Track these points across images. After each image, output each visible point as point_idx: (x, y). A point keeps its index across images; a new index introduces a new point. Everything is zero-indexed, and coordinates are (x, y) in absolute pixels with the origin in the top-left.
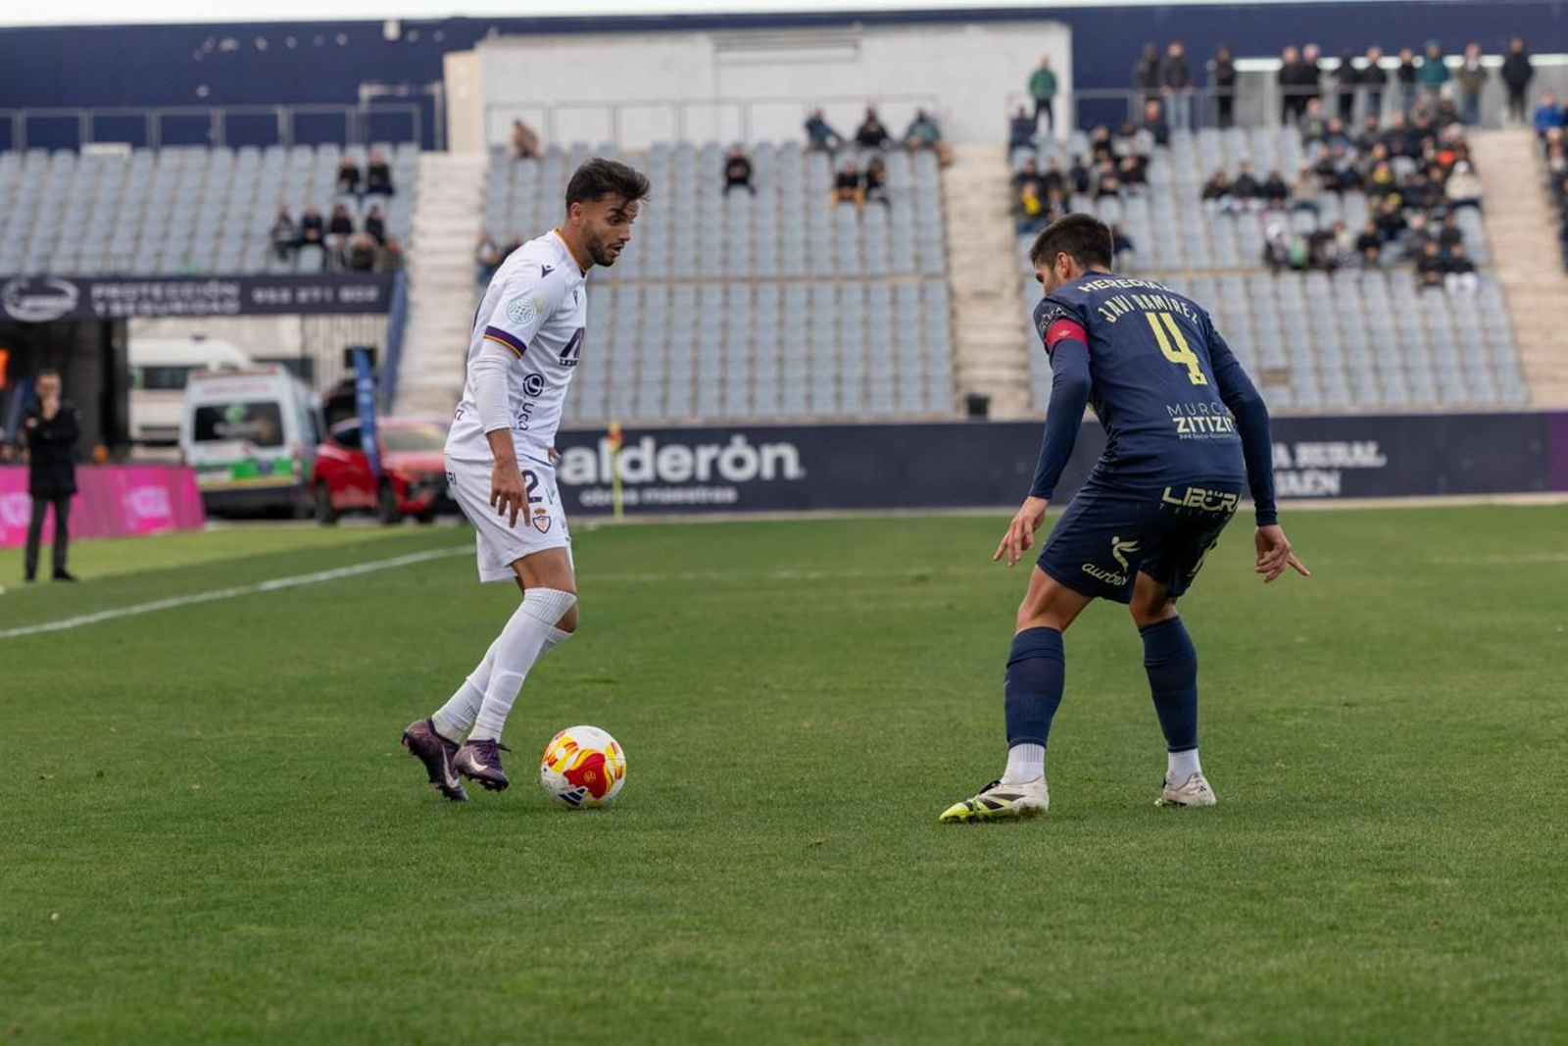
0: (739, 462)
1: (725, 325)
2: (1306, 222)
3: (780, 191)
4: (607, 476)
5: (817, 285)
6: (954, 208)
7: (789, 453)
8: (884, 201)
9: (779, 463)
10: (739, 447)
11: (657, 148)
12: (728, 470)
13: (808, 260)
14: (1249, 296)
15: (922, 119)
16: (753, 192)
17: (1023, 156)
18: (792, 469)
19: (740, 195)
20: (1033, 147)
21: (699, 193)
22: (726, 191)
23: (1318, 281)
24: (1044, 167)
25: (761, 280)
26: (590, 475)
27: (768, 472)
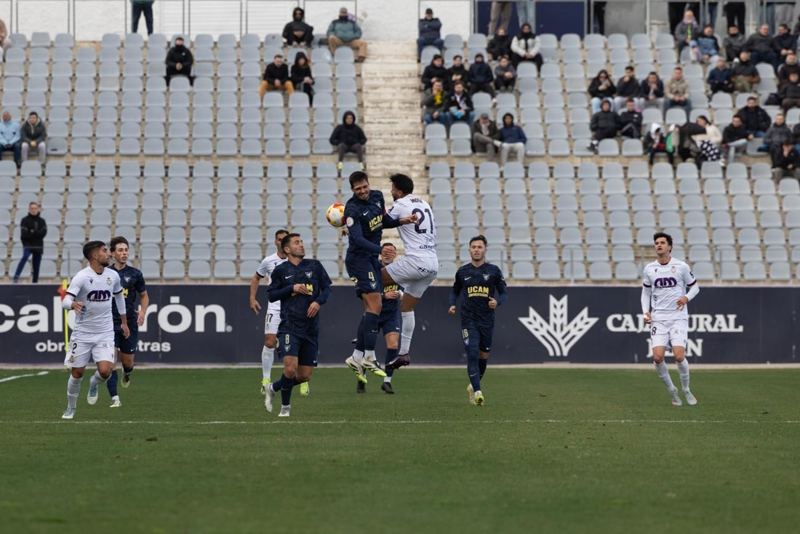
0: (175, 318)
1: (165, 196)
2: (678, 117)
3: (216, 78)
4: (58, 328)
5: (246, 162)
6: (368, 98)
7: (219, 311)
8: (308, 90)
9: (210, 319)
10: (175, 305)
11: (107, 38)
12: (164, 324)
13: (239, 140)
14: (627, 180)
15: (344, 18)
16: (192, 80)
17: (430, 52)
18: (221, 326)
19: (180, 81)
20: (440, 45)
21: (144, 77)
22: (168, 79)
23: (688, 168)
24: (449, 63)
25: (198, 157)
26: (43, 327)
27: (200, 327)
